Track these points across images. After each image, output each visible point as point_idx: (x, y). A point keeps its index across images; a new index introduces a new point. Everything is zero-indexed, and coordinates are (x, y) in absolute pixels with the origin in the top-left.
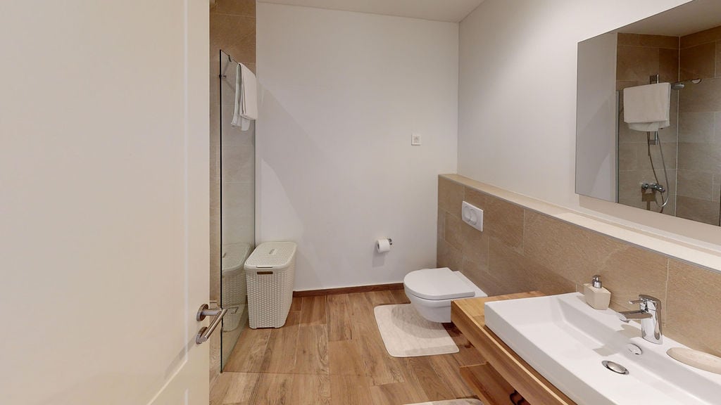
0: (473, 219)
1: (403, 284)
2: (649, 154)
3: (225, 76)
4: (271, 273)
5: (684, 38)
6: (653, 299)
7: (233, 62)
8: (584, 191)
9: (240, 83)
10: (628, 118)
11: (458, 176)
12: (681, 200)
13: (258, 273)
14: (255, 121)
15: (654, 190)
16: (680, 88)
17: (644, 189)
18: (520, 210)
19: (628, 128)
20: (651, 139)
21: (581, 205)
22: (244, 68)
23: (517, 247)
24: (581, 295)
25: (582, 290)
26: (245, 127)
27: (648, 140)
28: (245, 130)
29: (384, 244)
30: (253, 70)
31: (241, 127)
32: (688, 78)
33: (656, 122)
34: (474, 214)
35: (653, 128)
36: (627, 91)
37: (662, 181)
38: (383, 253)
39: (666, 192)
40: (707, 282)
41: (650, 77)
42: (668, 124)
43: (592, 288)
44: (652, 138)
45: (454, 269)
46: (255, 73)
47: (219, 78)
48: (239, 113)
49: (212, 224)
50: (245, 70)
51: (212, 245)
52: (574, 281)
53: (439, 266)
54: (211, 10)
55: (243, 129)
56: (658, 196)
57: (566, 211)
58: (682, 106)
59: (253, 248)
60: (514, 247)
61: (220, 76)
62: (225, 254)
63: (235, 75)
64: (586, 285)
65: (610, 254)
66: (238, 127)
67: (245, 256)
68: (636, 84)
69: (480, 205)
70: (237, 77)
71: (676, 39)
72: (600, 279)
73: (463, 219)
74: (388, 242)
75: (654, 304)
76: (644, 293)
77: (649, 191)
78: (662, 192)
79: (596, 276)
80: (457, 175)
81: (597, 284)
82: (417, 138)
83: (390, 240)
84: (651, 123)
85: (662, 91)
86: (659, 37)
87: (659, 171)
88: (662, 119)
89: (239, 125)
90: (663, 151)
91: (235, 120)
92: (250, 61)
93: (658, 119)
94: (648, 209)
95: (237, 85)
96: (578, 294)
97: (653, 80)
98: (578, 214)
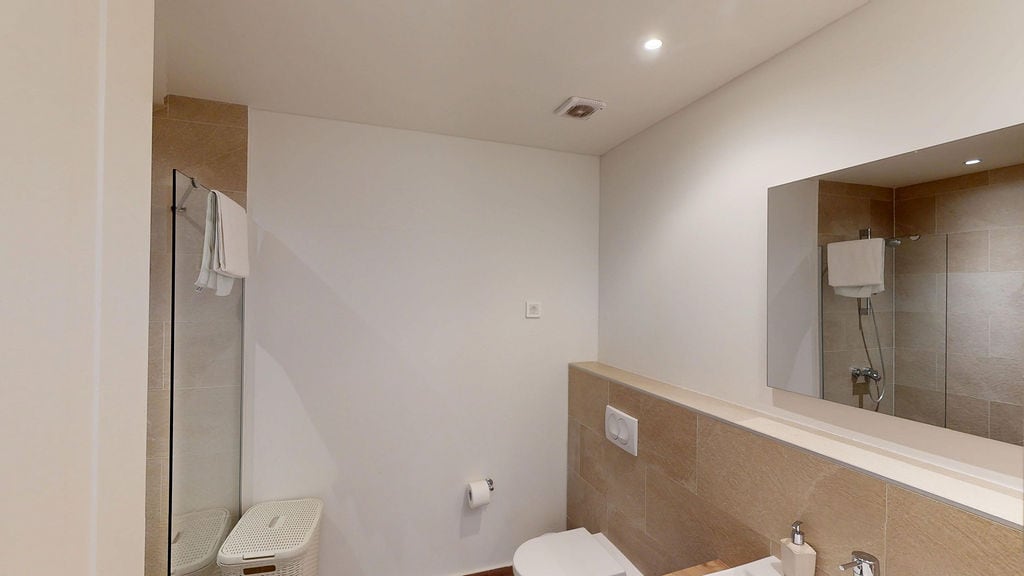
0: (623, 436)
1: (511, 567)
2: (861, 328)
3: (184, 209)
4: (272, 568)
5: (899, 190)
6: (870, 558)
7: (200, 188)
8: (779, 382)
9: (215, 219)
10: (833, 281)
11: (600, 365)
12: (899, 390)
13: (247, 571)
14: (243, 279)
15: (867, 377)
16: (896, 246)
17: (855, 376)
18: (690, 415)
19: (834, 292)
20: (862, 308)
21: (776, 404)
22: (222, 198)
23: (687, 480)
24: (778, 561)
25: (778, 551)
26: (224, 289)
27: (859, 309)
28: (224, 294)
29: (480, 490)
30: (241, 199)
31: (216, 290)
32: (905, 234)
33: (868, 286)
34: (623, 426)
35: (864, 294)
36: (832, 248)
37: (877, 365)
38: (479, 508)
39: (882, 380)
40: (933, 520)
41: (860, 231)
42: (882, 288)
43: (791, 545)
44: (863, 306)
45: (593, 531)
46: (244, 206)
47: (169, 213)
48: (211, 267)
49: (151, 473)
50: (225, 202)
51: (150, 518)
52: (767, 535)
53: (570, 526)
54: (155, 113)
55: (218, 294)
56: (872, 386)
57: (754, 414)
58: (898, 266)
59: (236, 516)
60: (683, 481)
61: (174, 209)
62: (178, 536)
63: (206, 207)
64: (784, 540)
65: (814, 483)
66: (211, 289)
67: (219, 535)
68: (842, 239)
69: (633, 410)
70: (209, 211)
71: (889, 190)
72: (801, 528)
73: (608, 437)
74: (486, 486)
75: (871, 566)
76: (858, 547)
77: (861, 380)
78: (877, 380)
79: (798, 523)
80: (598, 363)
81: (798, 538)
82: (534, 308)
83: (491, 482)
84: (862, 287)
85: (876, 247)
86: (870, 188)
87: (873, 351)
88: (874, 282)
89: (210, 286)
90: (877, 322)
91: (203, 279)
92: (236, 187)
93: (871, 282)
94: (861, 407)
95: (208, 225)
96: (773, 559)
97: (863, 235)
98: (772, 418)
